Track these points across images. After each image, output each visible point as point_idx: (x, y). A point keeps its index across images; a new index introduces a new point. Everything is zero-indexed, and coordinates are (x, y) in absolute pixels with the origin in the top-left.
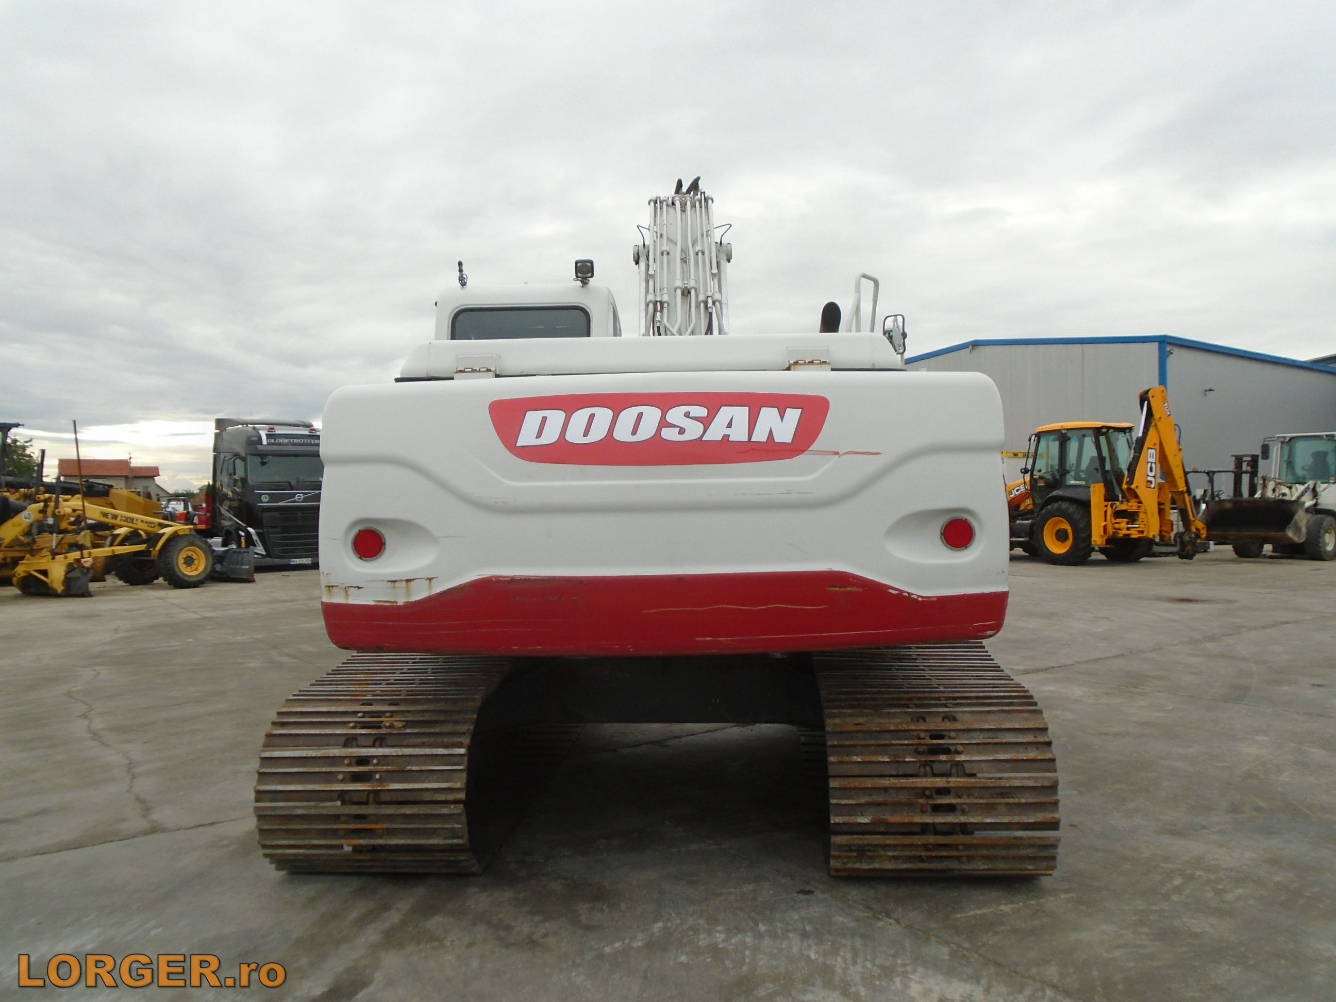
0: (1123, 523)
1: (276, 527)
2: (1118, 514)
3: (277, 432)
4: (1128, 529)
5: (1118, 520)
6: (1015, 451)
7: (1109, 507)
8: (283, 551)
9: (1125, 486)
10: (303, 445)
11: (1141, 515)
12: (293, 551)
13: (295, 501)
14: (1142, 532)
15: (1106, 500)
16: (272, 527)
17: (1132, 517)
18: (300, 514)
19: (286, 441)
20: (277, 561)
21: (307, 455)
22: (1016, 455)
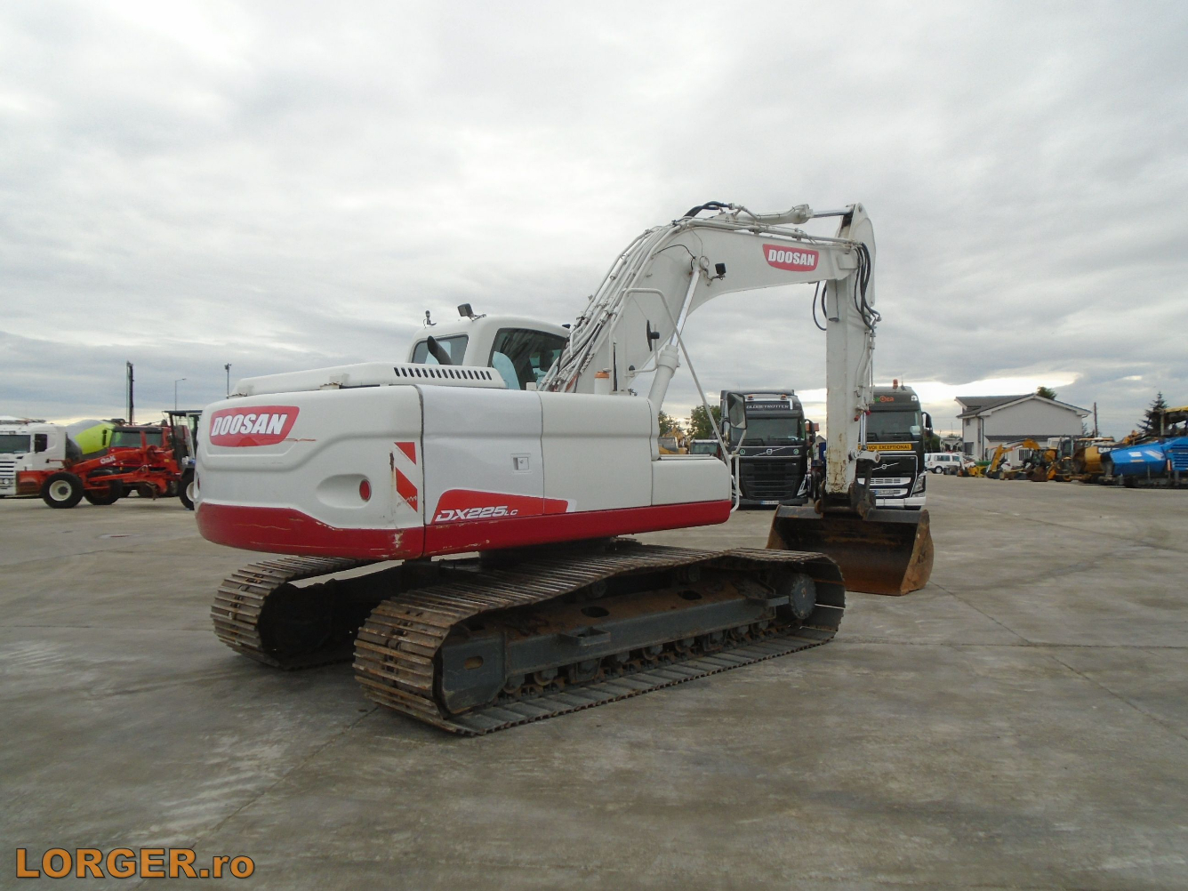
1: (751, 475)
3: (755, 400)
8: (756, 494)
10: (772, 409)
12: (764, 494)
13: (766, 455)
16: (748, 475)
18: (769, 465)
19: (761, 407)
20: (751, 502)
21: (776, 418)
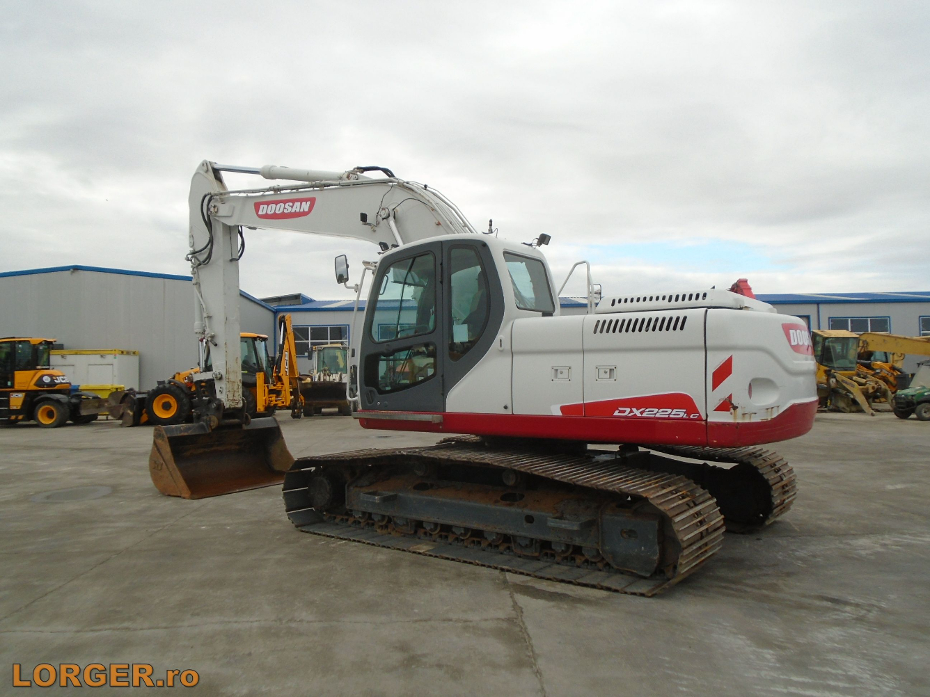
0: (273, 397)
2: (271, 392)
4: (276, 401)
5: (271, 395)
6: (122, 350)
7: (266, 388)
9: (274, 374)
11: (283, 392)
14: (283, 402)
15: (265, 383)
17: (277, 393)
22: (122, 352)
